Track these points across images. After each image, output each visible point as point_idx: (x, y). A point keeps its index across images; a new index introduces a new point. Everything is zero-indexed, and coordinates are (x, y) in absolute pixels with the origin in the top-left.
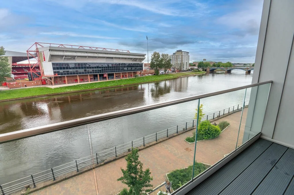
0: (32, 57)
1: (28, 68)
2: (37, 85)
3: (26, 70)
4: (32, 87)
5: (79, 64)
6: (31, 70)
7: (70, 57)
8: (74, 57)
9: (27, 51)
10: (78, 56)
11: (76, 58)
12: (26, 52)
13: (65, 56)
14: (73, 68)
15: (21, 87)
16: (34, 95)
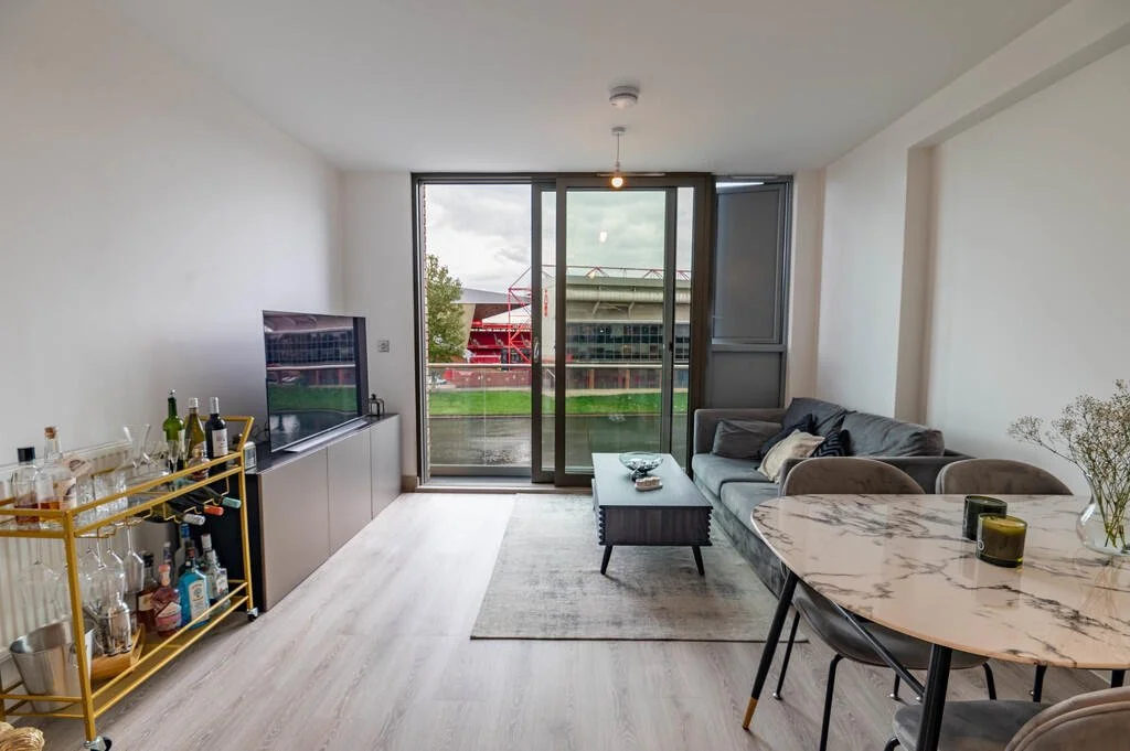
0: (519, 306)
1: (504, 336)
2: (517, 385)
3: (500, 341)
4: (505, 389)
5: (636, 327)
6: (510, 340)
7: (613, 306)
8: (622, 307)
9: (510, 289)
10: (638, 303)
11: (631, 307)
12: (507, 292)
13: (601, 302)
14: (619, 340)
15: (480, 386)
16: (506, 411)
